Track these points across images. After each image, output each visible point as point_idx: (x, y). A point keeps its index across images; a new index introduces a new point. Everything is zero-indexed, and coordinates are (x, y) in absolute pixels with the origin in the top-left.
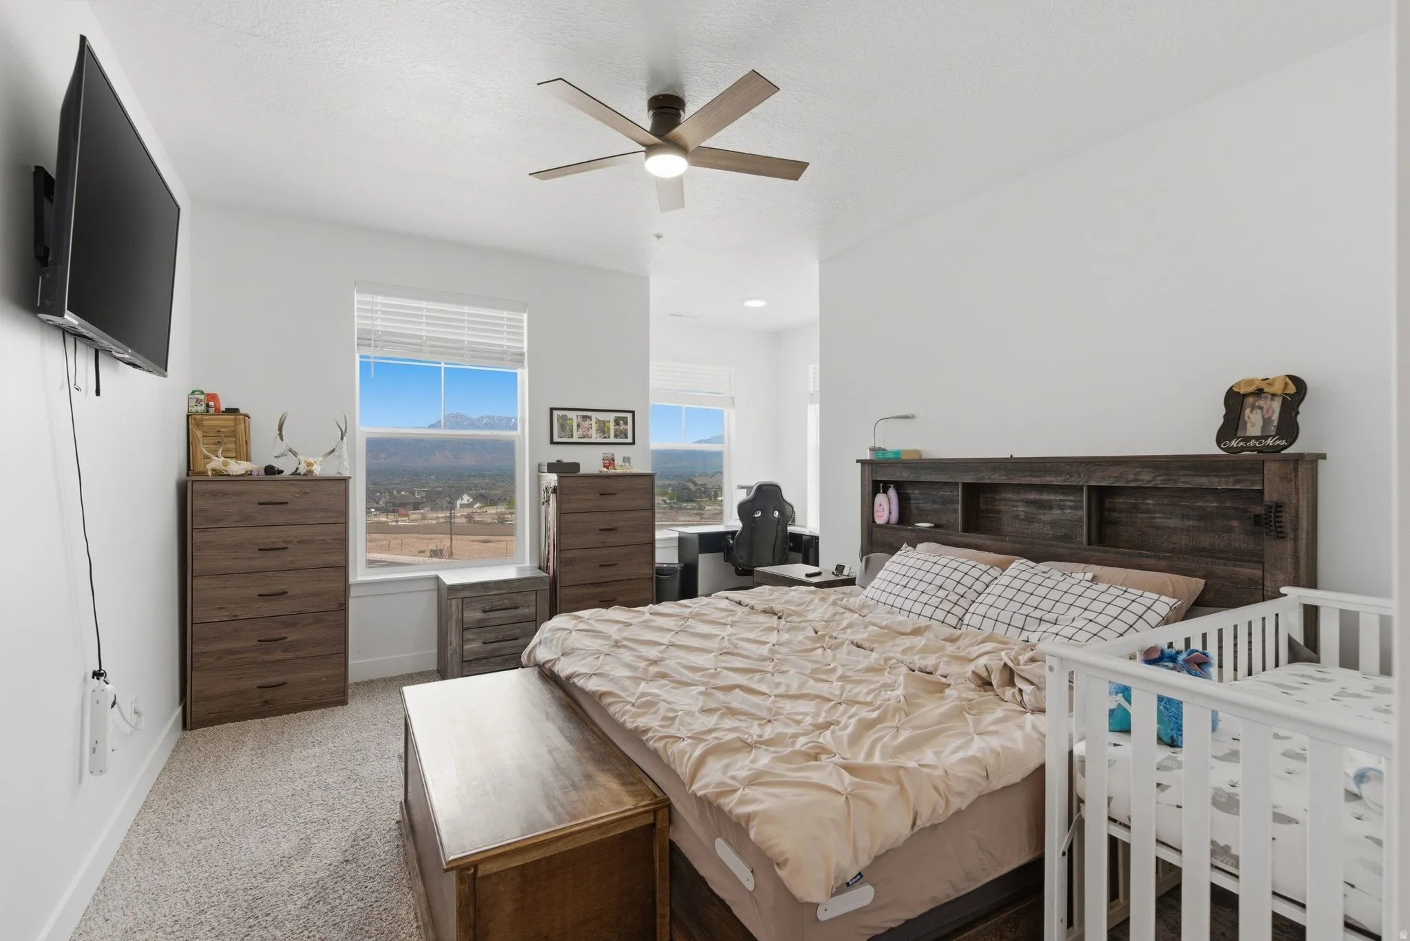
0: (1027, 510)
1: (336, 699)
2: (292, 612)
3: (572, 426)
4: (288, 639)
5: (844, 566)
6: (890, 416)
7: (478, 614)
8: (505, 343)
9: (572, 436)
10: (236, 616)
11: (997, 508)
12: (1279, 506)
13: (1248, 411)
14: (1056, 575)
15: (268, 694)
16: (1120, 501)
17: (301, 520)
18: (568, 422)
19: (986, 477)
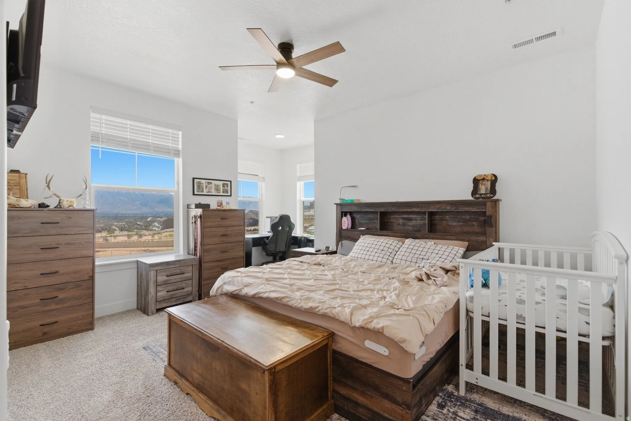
0: (403, 221)
1: (87, 327)
2: (61, 282)
3: (203, 187)
4: (59, 297)
5: (329, 247)
6: (347, 186)
7: (164, 278)
8: (170, 145)
9: (203, 192)
10: (26, 286)
11: (392, 221)
12: (491, 217)
13: (480, 185)
14: (423, 243)
15: (46, 329)
16: (437, 217)
17: (67, 233)
18: (201, 185)
19: (390, 209)
